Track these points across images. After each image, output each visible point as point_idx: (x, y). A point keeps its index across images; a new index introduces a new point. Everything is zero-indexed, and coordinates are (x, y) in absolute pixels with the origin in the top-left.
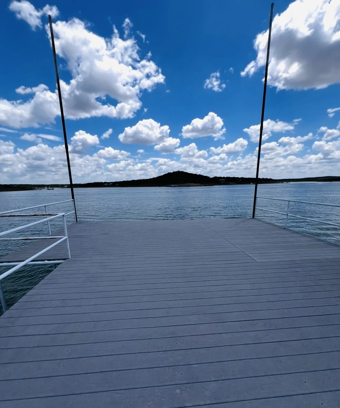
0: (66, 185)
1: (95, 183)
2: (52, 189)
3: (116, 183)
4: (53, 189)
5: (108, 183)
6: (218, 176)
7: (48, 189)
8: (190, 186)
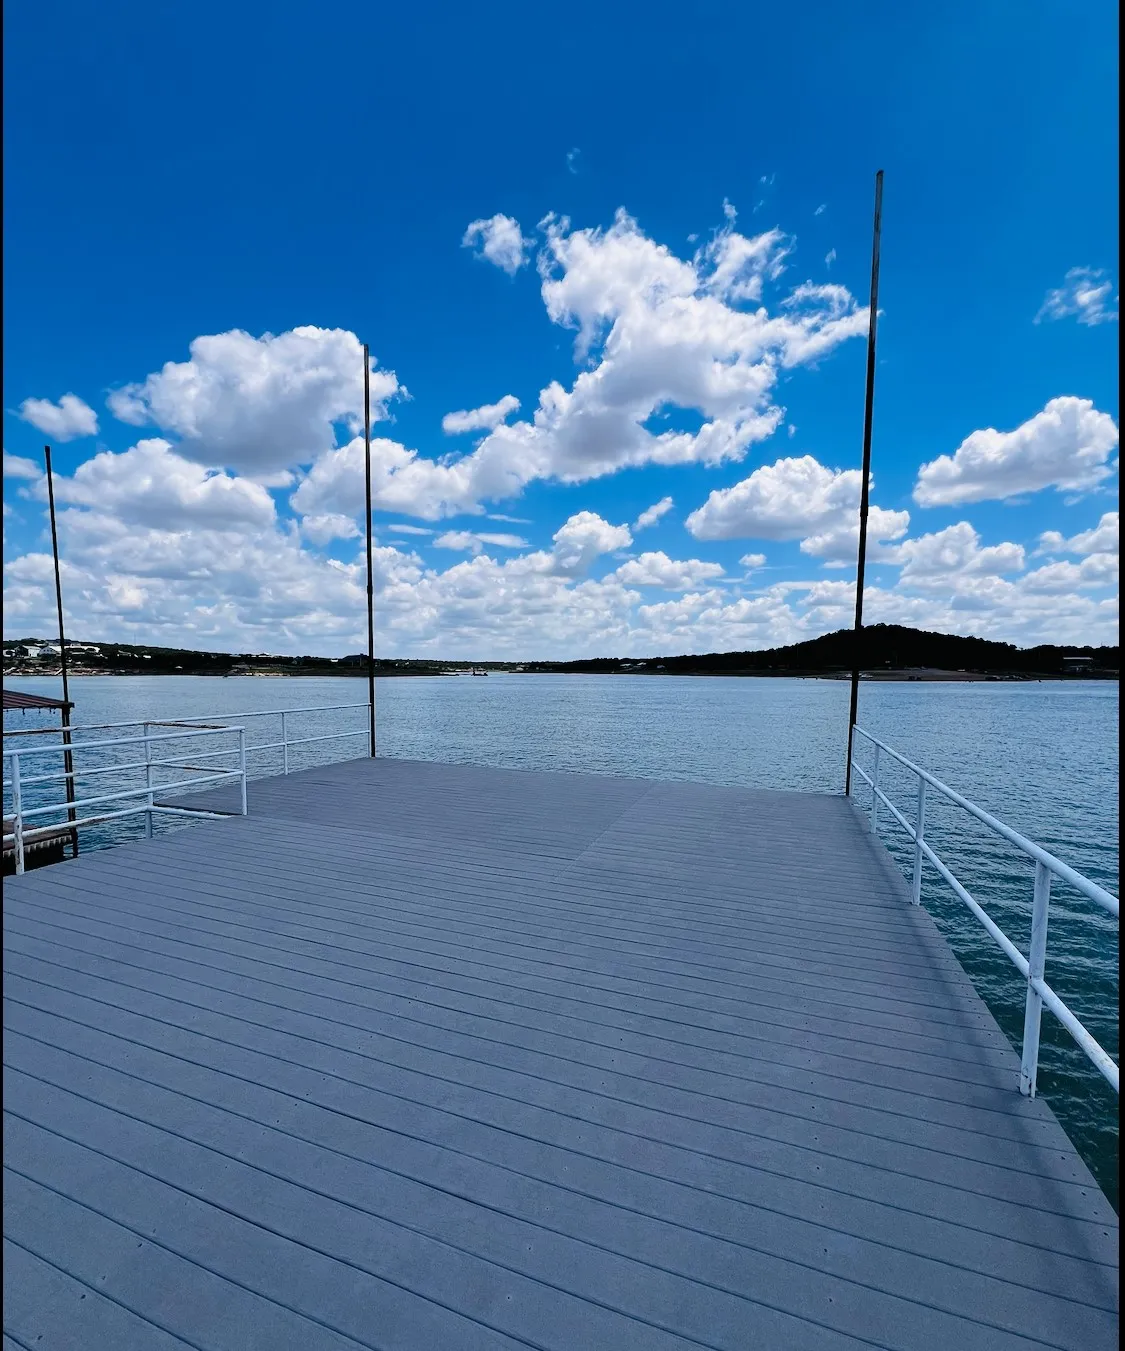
0: (521, 664)
1: (597, 661)
2: (483, 673)
3: (658, 660)
4: (485, 675)
5: (635, 662)
6: (1058, 645)
7: (474, 674)
8: (919, 679)
